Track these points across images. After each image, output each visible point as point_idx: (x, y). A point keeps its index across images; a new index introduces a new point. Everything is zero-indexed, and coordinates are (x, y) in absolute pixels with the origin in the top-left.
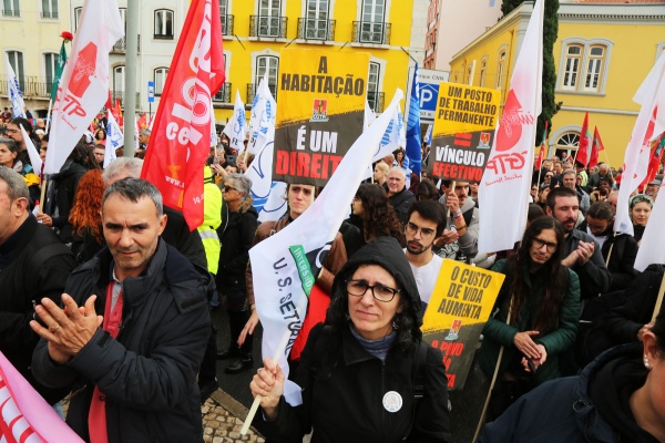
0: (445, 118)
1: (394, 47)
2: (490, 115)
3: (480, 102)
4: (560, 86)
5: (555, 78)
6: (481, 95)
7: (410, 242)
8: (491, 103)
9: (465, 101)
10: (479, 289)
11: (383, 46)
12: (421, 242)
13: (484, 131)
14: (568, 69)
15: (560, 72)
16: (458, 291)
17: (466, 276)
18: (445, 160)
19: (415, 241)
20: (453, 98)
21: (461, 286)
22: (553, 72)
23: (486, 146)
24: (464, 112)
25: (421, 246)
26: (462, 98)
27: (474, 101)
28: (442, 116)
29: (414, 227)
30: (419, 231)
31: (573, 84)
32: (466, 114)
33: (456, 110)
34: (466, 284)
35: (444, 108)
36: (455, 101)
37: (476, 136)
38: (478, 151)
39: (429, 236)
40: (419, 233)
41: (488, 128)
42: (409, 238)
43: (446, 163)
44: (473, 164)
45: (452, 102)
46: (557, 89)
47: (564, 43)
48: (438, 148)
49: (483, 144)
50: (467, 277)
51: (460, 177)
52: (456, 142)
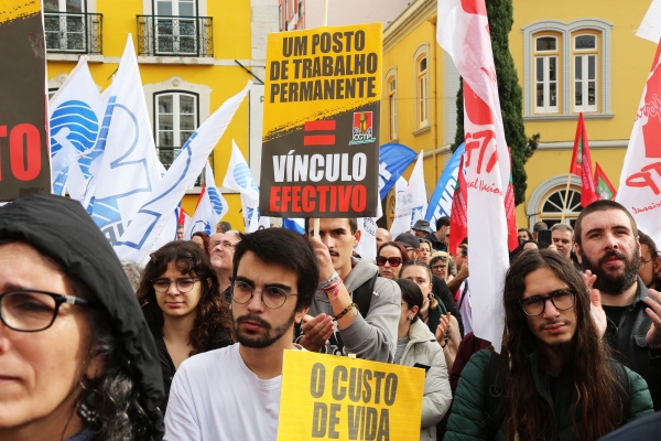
0: (283, 100)
1: (222, 61)
2: (367, 75)
3: (344, 53)
4: (530, 108)
5: (520, 93)
6: (344, 40)
7: (241, 320)
8: (366, 51)
9: (313, 58)
10: (379, 407)
11: (200, 60)
12: (264, 317)
13: (360, 109)
14: (540, 77)
15: (527, 83)
16: (335, 421)
17: (341, 384)
18: (289, 179)
19: (252, 317)
20: (292, 58)
21: (336, 408)
22: (514, 83)
23: (369, 138)
24: (314, 80)
25: (266, 325)
26: (309, 55)
27: (332, 54)
28: (277, 97)
29: (248, 285)
30: (258, 290)
31: (553, 103)
32: (318, 83)
33: (299, 81)
34: (346, 402)
35: (279, 82)
36: (297, 62)
37: (344, 121)
38: (352, 151)
39: (280, 301)
40: (257, 297)
41: (365, 101)
42: (238, 311)
43: (293, 183)
44: (346, 178)
45: (291, 67)
46: (525, 114)
47: (526, 32)
48: (275, 158)
49: (360, 136)
50: (346, 384)
51: (323, 209)
52: (307, 141)
